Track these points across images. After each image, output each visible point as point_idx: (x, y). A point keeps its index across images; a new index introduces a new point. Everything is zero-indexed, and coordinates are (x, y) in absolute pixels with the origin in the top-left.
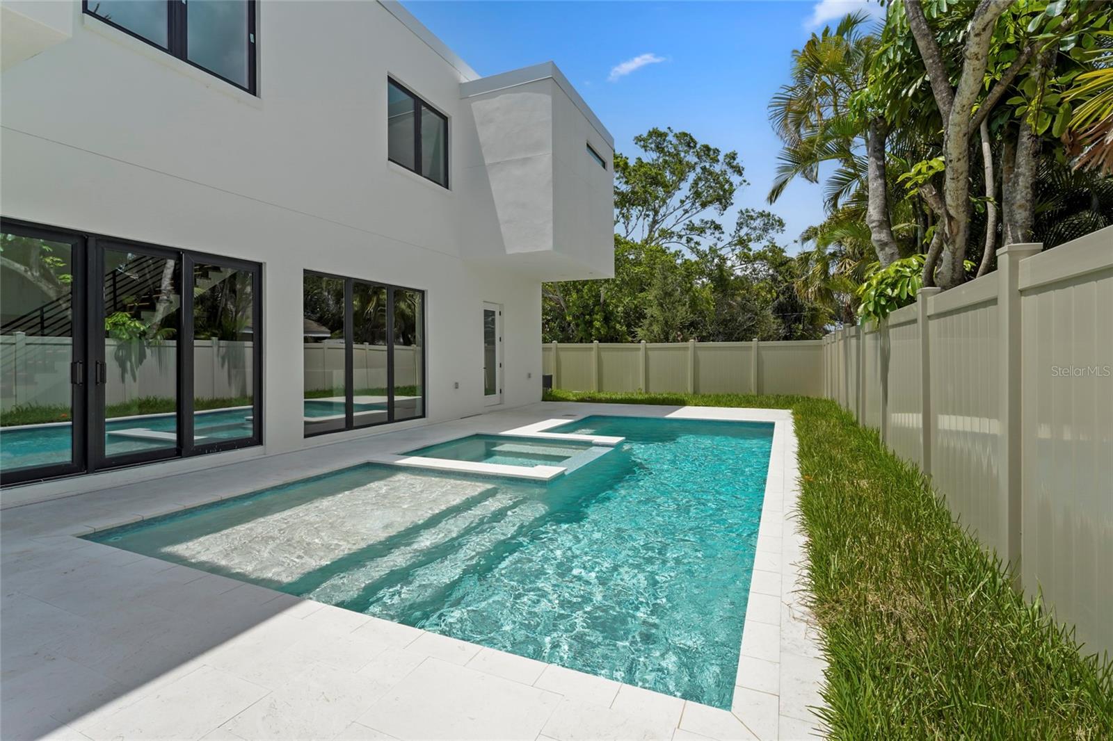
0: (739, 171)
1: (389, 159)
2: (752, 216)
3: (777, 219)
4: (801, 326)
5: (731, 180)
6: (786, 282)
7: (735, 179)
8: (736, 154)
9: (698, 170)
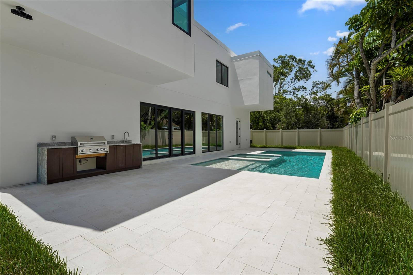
0: (313, 67)
1: (217, 82)
2: (318, 83)
4: (337, 123)
5: (310, 70)
6: (331, 107)
8: (312, 61)
9: (297, 68)
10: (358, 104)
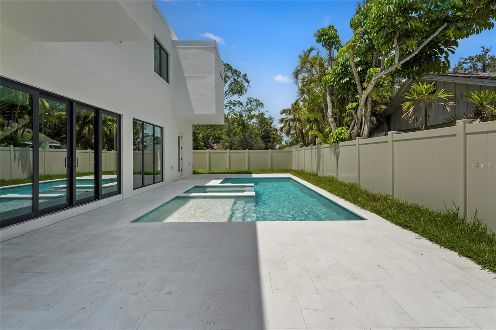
0: (248, 82)
1: (154, 72)
2: (252, 100)
3: (261, 102)
4: (270, 144)
5: (244, 84)
6: (265, 127)
7: (246, 84)
8: (247, 75)
9: (232, 79)
10: (332, 124)
